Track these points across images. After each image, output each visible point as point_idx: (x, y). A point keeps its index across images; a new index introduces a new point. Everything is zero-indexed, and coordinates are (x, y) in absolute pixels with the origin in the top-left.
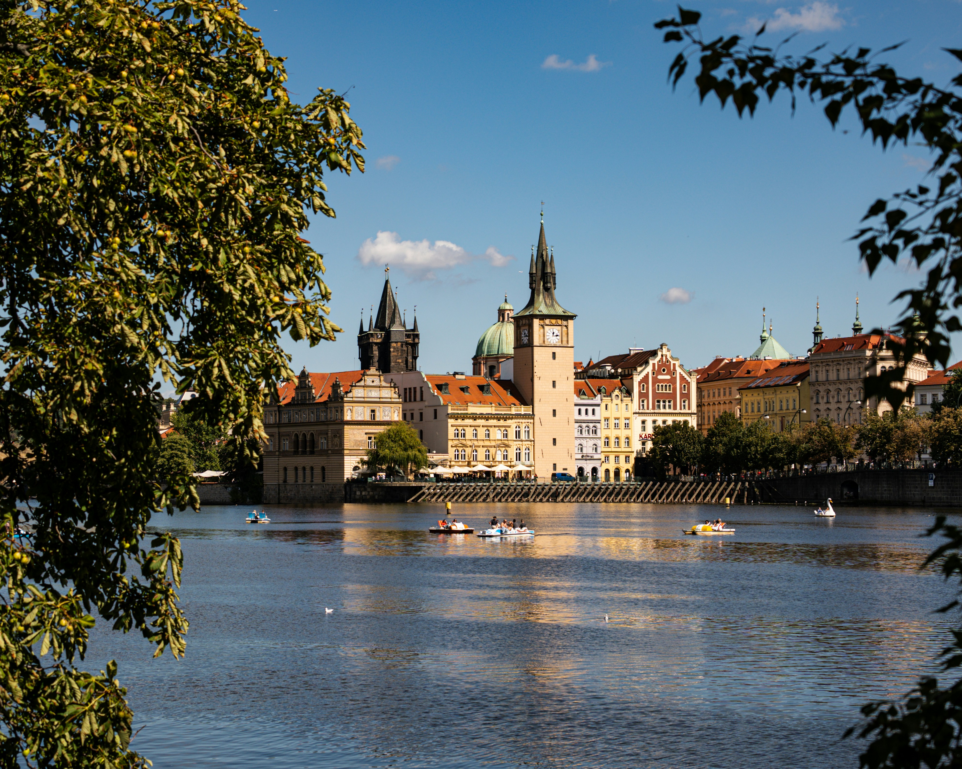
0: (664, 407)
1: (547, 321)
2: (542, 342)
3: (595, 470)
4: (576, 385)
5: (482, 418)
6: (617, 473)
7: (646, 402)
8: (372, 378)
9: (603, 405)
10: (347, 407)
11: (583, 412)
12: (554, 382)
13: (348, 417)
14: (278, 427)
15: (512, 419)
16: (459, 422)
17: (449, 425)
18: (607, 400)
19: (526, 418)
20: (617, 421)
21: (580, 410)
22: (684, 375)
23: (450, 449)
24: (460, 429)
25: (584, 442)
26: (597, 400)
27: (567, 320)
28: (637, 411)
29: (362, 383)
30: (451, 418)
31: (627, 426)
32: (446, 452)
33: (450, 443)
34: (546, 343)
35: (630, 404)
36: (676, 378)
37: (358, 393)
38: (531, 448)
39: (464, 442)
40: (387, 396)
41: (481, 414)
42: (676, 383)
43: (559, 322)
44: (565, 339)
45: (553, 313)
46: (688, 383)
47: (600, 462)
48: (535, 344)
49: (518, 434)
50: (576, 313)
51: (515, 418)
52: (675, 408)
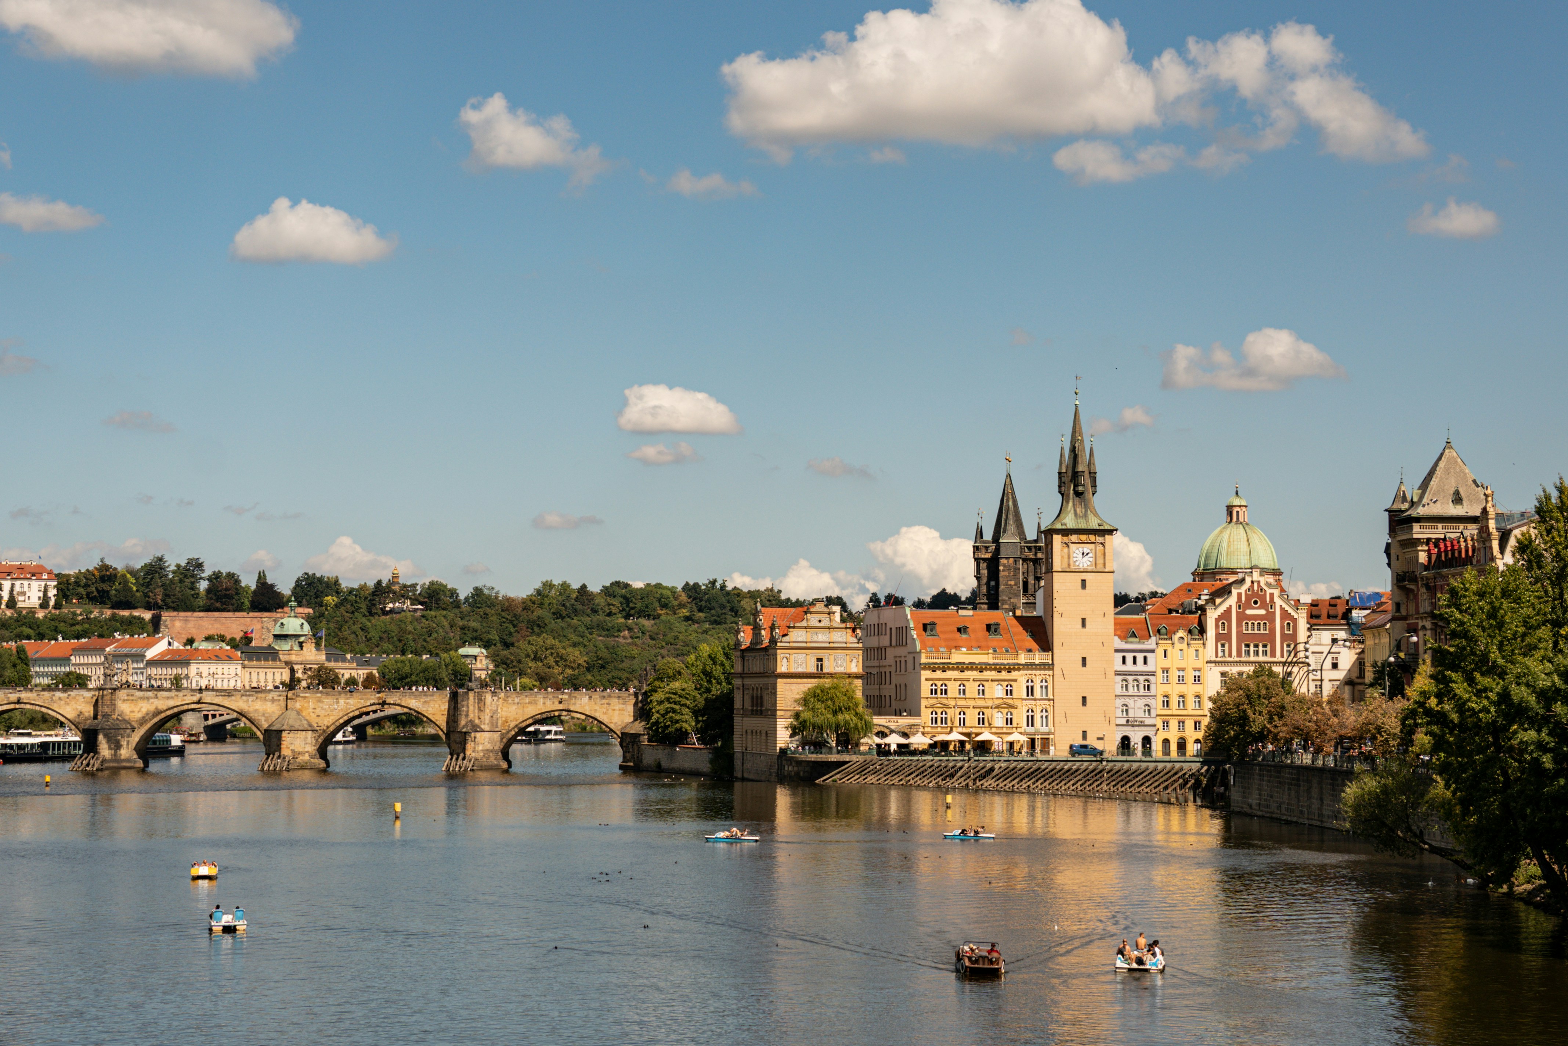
0: (1257, 653)
1: (1074, 538)
2: (1065, 565)
3: (1147, 740)
4: (1117, 623)
5: (972, 669)
6: (1182, 745)
7: (1227, 646)
8: (818, 617)
9: (1160, 652)
10: (780, 654)
11: (1129, 660)
12: (1084, 620)
13: (782, 667)
14: (743, 678)
15: (1019, 669)
16: (939, 674)
17: (923, 678)
18: (1165, 644)
19: (1040, 669)
20: (1181, 673)
21: (1124, 658)
22: (1287, 608)
23: (924, 711)
24: (939, 683)
25: (1130, 702)
26: (1151, 643)
27: (1104, 536)
28: (1213, 658)
29: (804, 624)
30: (925, 669)
31: (1197, 679)
32: (918, 714)
33: (924, 703)
34: (1072, 568)
35: (1201, 649)
36: (1274, 613)
37: (797, 636)
38: (1050, 710)
39: (945, 701)
40: (840, 640)
41: (970, 664)
42: (1274, 620)
43: (1092, 538)
44: (1100, 561)
45: (1082, 525)
46: (1295, 621)
47: (1154, 729)
48: (1055, 569)
49: (1030, 691)
50: (1116, 527)
51: (1024, 669)
52: (1273, 654)
